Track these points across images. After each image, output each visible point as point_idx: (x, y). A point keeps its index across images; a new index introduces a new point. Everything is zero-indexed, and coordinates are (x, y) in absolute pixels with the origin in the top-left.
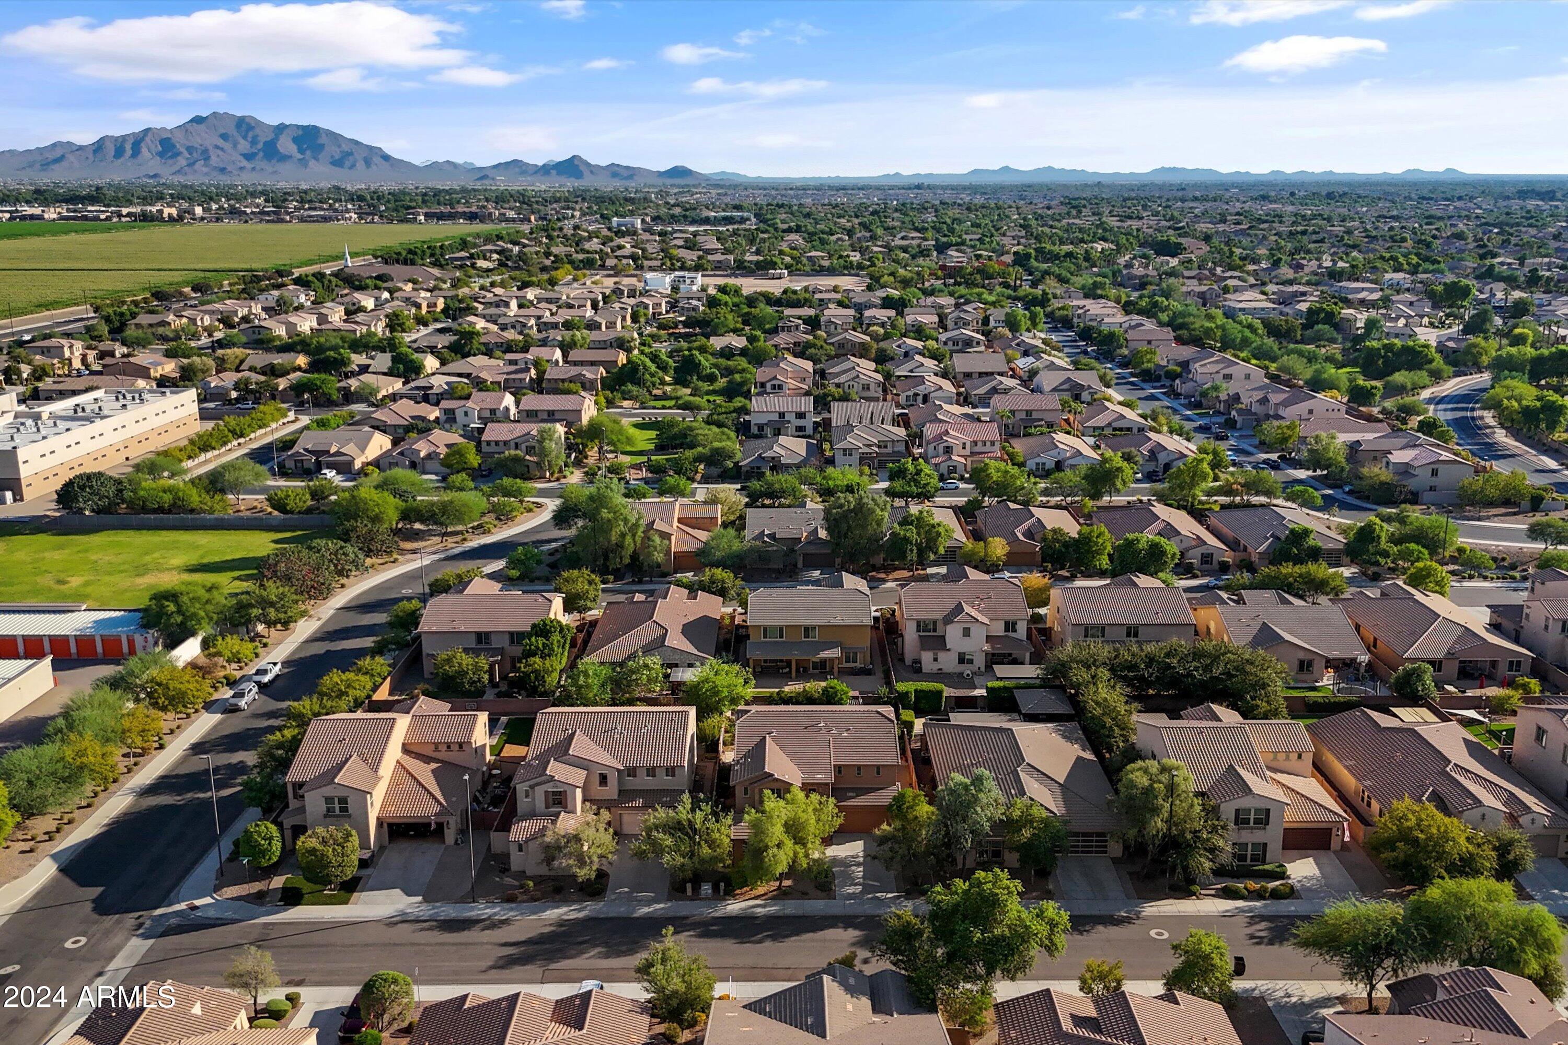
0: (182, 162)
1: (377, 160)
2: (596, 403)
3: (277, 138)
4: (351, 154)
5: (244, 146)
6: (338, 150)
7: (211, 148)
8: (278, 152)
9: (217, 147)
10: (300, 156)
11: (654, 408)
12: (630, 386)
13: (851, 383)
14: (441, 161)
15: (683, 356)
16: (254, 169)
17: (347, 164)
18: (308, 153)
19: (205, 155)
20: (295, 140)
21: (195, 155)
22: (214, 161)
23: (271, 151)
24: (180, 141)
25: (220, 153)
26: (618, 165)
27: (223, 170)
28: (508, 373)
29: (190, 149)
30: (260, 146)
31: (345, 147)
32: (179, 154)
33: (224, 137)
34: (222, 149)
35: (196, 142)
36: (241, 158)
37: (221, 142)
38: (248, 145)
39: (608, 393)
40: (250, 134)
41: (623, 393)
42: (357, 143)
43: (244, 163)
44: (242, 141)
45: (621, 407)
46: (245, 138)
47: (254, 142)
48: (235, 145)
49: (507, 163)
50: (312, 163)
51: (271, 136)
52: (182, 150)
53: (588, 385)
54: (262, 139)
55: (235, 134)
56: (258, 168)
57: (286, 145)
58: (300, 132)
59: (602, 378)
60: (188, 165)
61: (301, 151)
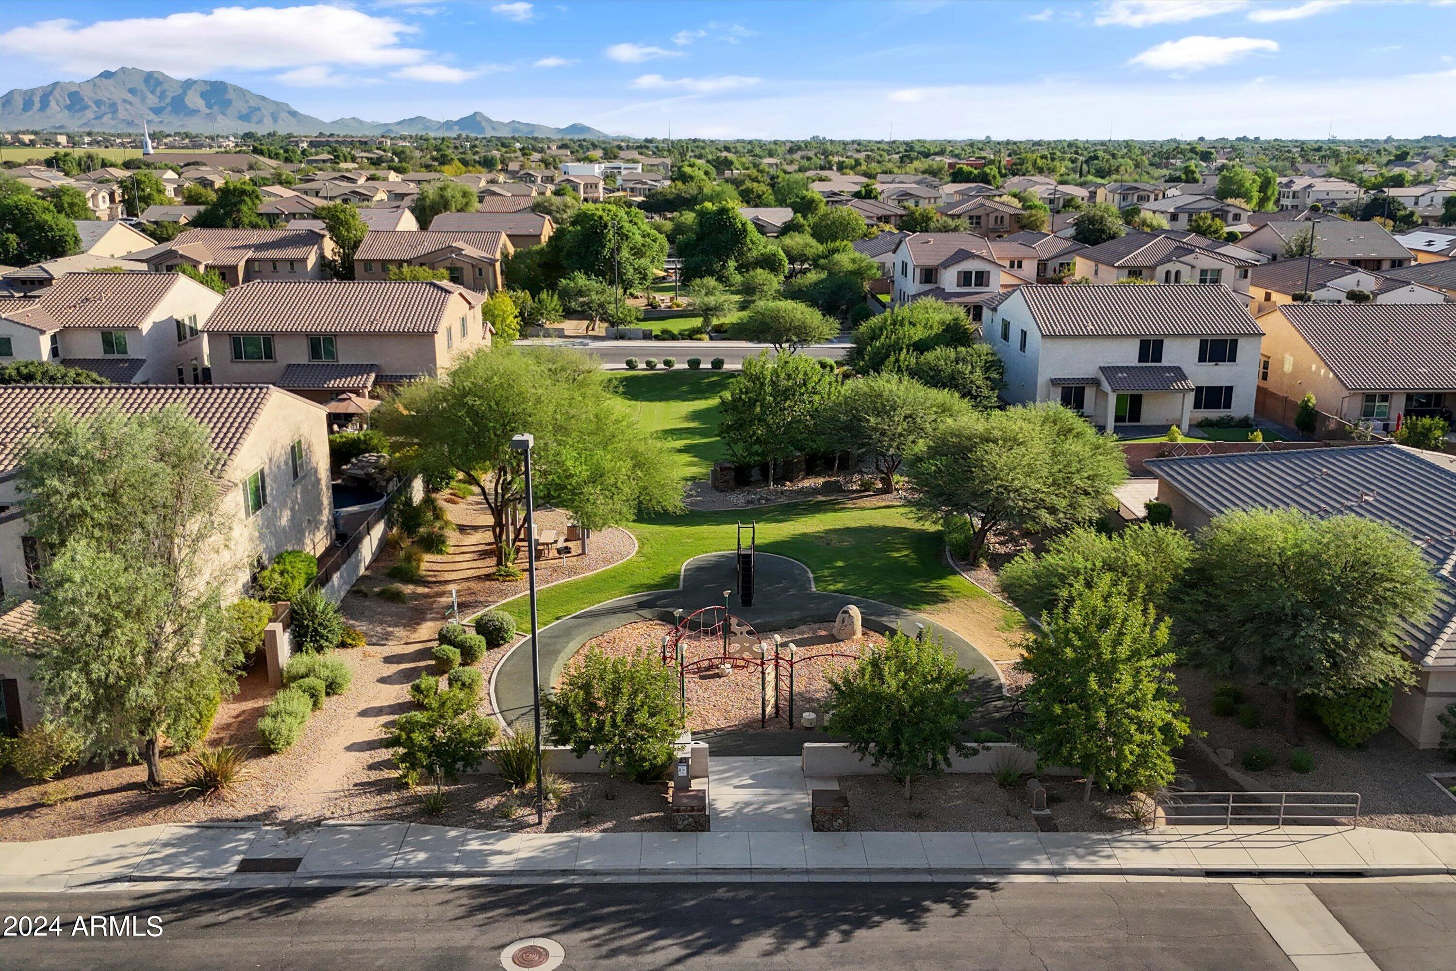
0: (90, 114)
1: (284, 115)
2: (488, 314)
3: (185, 93)
4: (259, 109)
5: (152, 100)
6: (246, 106)
7: (119, 102)
8: (185, 107)
9: (125, 101)
10: (208, 111)
11: (648, 336)
12: (581, 280)
13: (1173, 267)
14: (347, 117)
15: (702, 214)
16: (161, 122)
17: (255, 118)
18: (216, 107)
19: (113, 108)
20: (203, 95)
21: (103, 108)
22: (122, 114)
23: (178, 105)
24: (88, 94)
25: (128, 106)
26: (519, 123)
27: (130, 123)
28: (259, 247)
29: (98, 103)
30: (168, 100)
31: (253, 103)
32: (88, 107)
33: (132, 91)
34: (131, 103)
35: (104, 95)
36: (150, 112)
37: (129, 97)
38: (157, 100)
39: (524, 295)
40: (158, 90)
41: (565, 295)
42: (263, 99)
43: (152, 116)
44: (150, 96)
45: (561, 334)
46: (153, 92)
47: (162, 96)
48: (143, 100)
49: (411, 120)
50: (220, 118)
51: (180, 91)
52: (90, 103)
53: (468, 274)
54: (170, 94)
55: (144, 89)
56: (166, 121)
57: (194, 100)
58: (208, 88)
59: (505, 255)
60: (95, 118)
61: (209, 106)
